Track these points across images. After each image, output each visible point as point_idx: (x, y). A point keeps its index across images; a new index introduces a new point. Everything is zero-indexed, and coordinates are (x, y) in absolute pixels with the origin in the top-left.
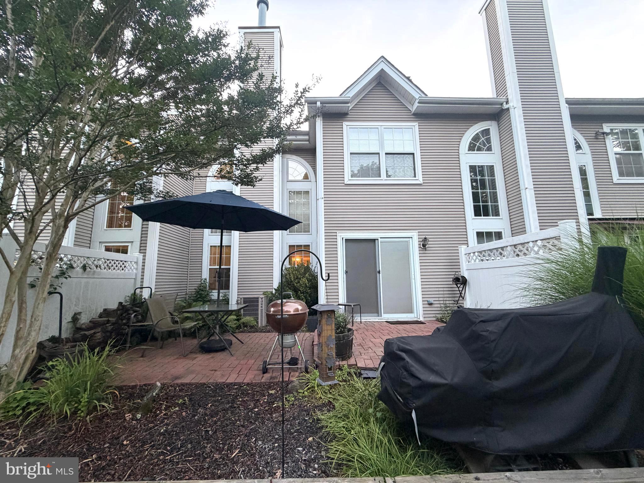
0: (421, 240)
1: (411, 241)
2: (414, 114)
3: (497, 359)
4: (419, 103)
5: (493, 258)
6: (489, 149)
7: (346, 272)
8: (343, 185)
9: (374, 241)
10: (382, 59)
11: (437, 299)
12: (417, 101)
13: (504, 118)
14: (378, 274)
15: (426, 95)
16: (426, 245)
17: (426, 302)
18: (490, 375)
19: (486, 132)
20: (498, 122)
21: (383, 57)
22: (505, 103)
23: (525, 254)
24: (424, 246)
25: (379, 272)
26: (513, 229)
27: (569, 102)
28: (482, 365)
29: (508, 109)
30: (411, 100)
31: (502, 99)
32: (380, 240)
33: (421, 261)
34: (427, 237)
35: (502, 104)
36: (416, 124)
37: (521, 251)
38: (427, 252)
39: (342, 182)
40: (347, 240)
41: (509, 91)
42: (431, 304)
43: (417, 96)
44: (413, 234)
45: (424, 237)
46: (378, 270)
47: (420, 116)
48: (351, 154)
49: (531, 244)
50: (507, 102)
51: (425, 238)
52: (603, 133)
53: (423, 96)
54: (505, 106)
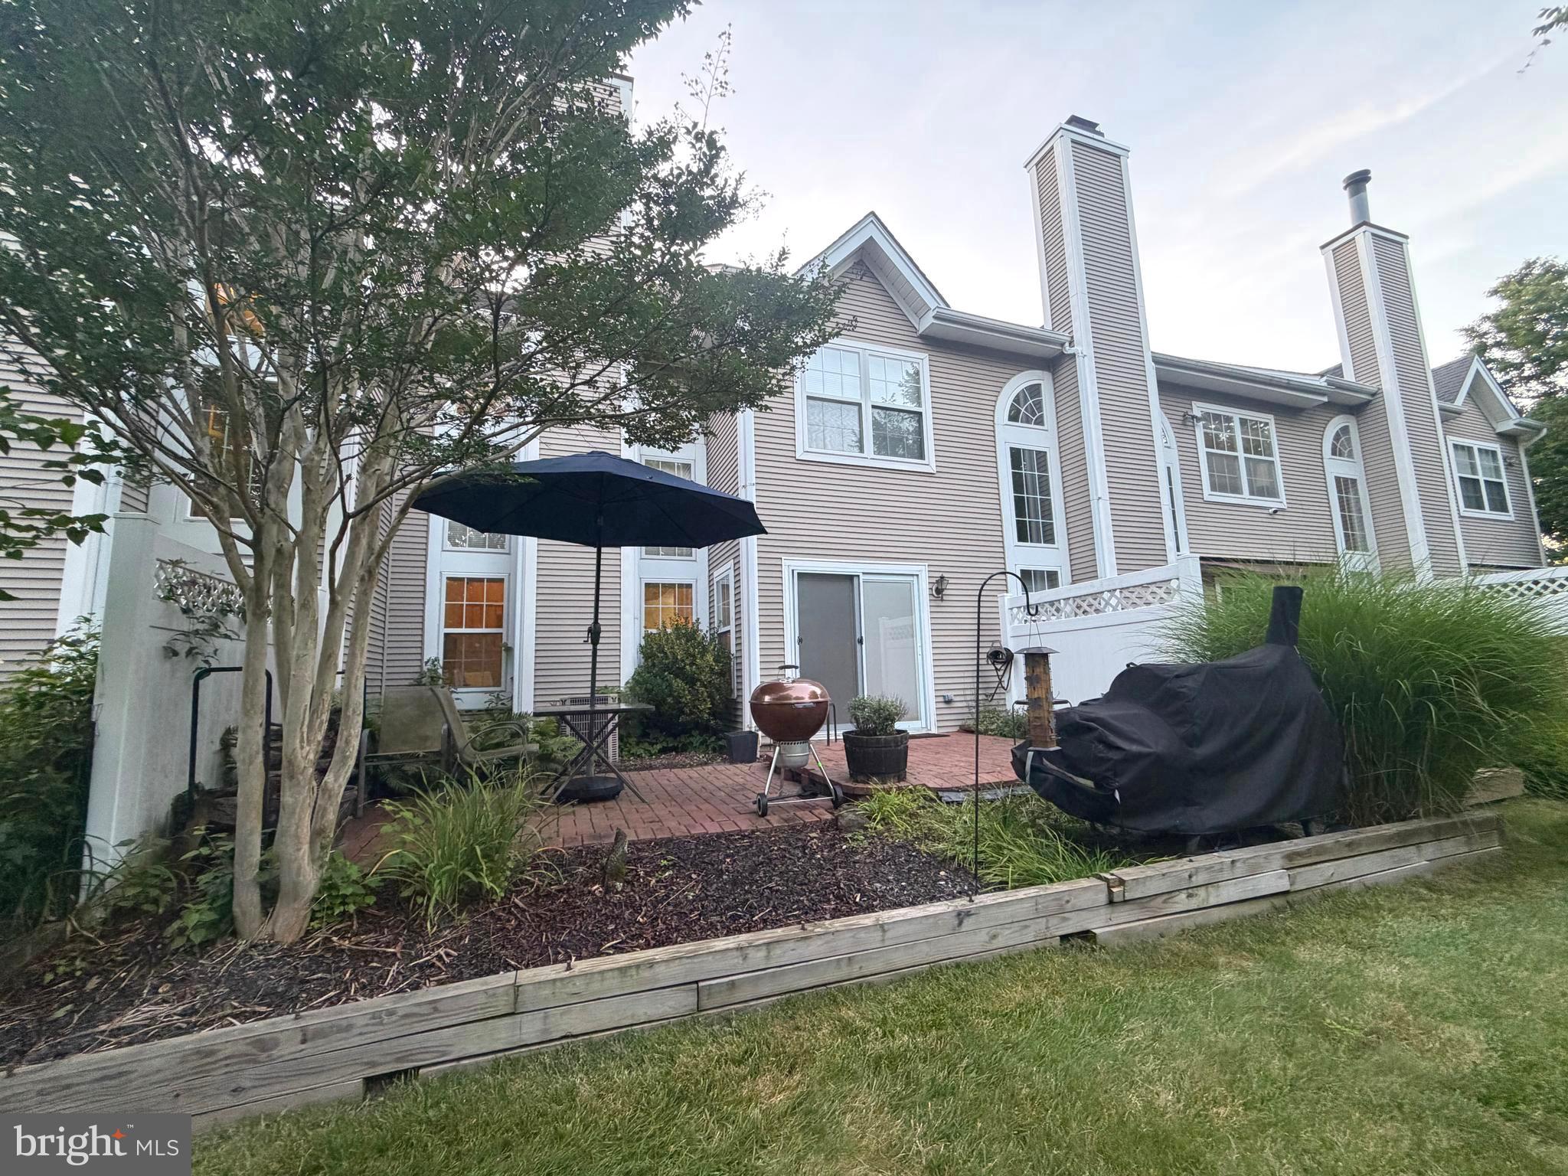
0: (934, 580)
1: (915, 582)
2: (922, 337)
3: (1198, 721)
4: (935, 317)
5: (1044, 618)
6: (1040, 421)
7: (800, 641)
8: (793, 460)
9: (850, 578)
10: (872, 218)
11: (962, 692)
12: (932, 314)
13: (1064, 371)
14: (858, 646)
15: (948, 305)
16: (943, 590)
17: (941, 699)
18: (1193, 741)
19: (1035, 390)
20: (1053, 375)
21: (873, 213)
22: (1067, 344)
23: (1097, 611)
24: (939, 591)
25: (861, 642)
26: (1074, 568)
27: (1158, 360)
28: (1182, 730)
29: (1073, 356)
30: (921, 309)
31: (1064, 337)
32: (862, 577)
33: (934, 621)
34: (945, 575)
35: (1062, 345)
36: (925, 356)
37: (1090, 605)
38: (944, 604)
39: (792, 454)
40: (802, 576)
41: (1076, 325)
42: (948, 702)
43: (932, 304)
44: (920, 568)
45: (940, 575)
46: (858, 636)
47: (932, 342)
48: (809, 398)
49: (1106, 595)
50: (1071, 343)
51: (942, 578)
52: (1193, 417)
53: (943, 305)
54: (1068, 350)
